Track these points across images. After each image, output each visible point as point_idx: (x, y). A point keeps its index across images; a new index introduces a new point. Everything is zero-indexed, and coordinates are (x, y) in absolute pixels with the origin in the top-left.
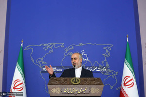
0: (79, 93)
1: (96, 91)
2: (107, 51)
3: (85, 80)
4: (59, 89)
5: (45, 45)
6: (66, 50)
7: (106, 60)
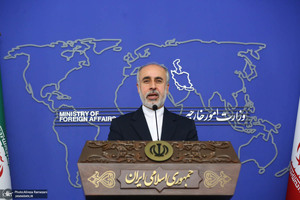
0: (169, 188)
1: (218, 179)
2: (248, 61)
3: (186, 149)
4: (111, 174)
5: (65, 45)
6: (128, 58)
7: (244, 89)
